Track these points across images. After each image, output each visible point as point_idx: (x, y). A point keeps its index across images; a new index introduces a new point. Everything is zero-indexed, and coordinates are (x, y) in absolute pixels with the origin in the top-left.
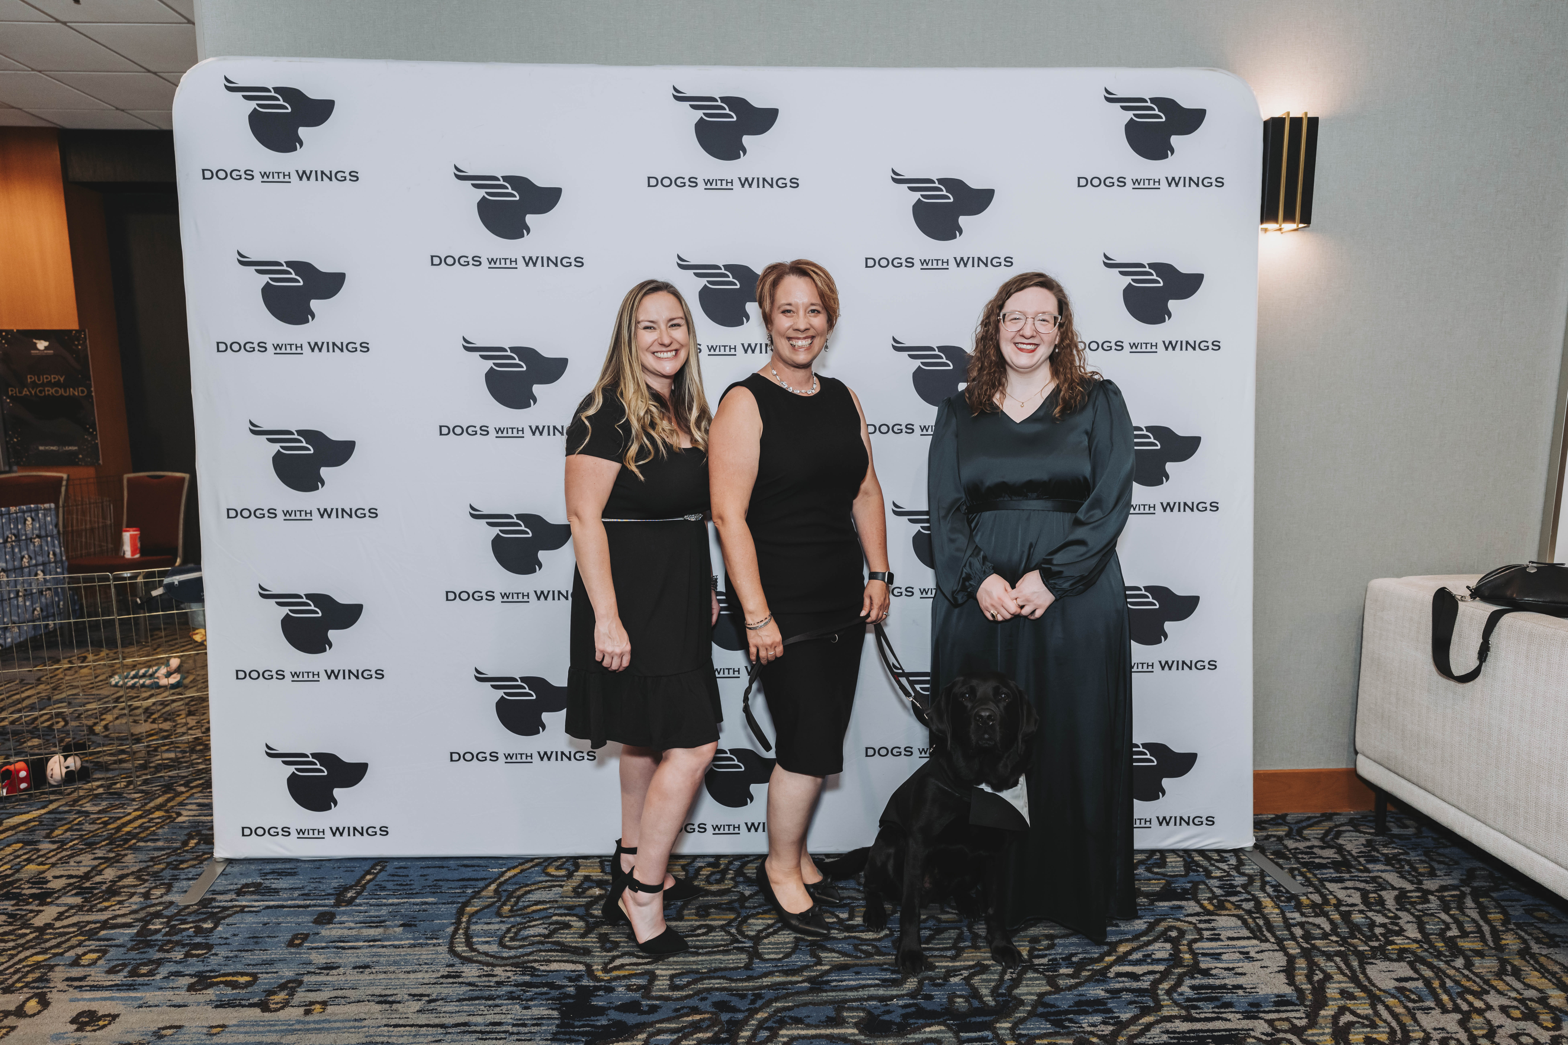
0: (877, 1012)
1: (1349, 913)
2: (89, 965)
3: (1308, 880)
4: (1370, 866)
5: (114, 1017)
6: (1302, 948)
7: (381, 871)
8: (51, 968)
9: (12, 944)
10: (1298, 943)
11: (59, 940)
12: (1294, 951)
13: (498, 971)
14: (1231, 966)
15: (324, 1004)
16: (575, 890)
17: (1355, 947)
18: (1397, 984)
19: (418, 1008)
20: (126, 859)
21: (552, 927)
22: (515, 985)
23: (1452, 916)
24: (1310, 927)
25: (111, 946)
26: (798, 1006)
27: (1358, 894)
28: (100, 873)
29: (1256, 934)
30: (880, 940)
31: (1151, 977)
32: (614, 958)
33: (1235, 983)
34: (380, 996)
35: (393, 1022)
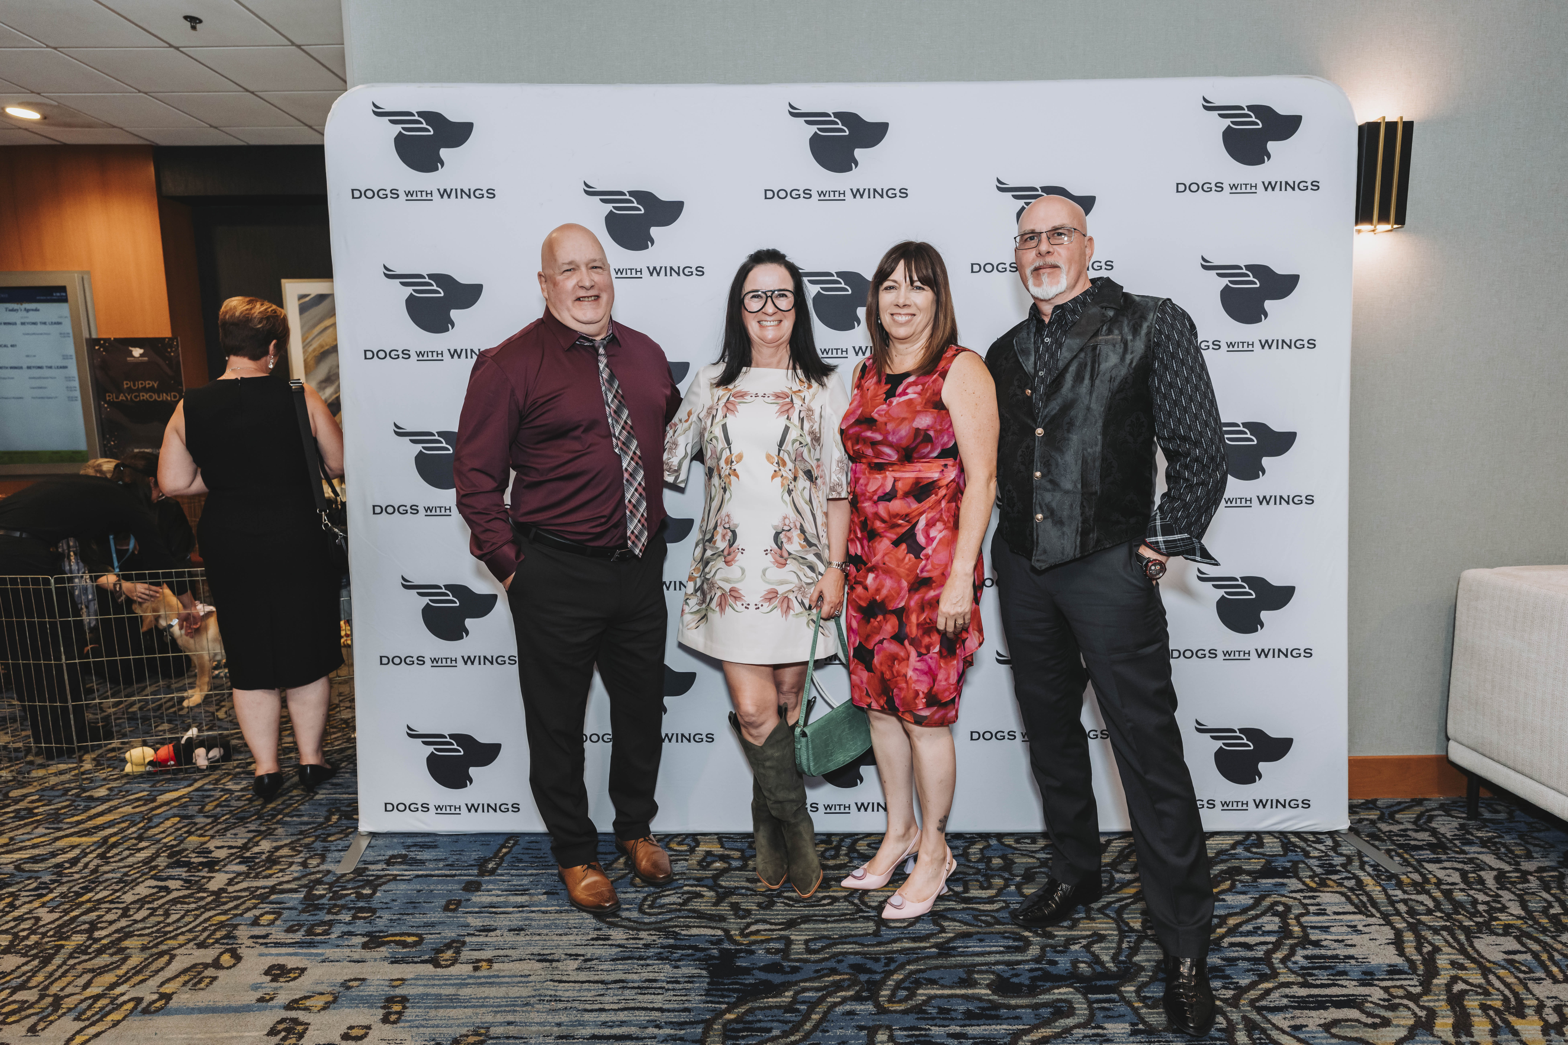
0: (1006, 975)
1: (1450, 891)
2: (268, 925)
3: (1405, 860)
4: (1466, 848)
5: (303, 970)
6: (1407, 922)
7: (514, 845)
8: (235, 927)
9: (193, 906)
10: (1403, 918)
11: (235, 903)
12: (1401, 925)
13: (643, 934)
14: (1340, 938)
15: (490, 961)
16: (699, 863)
17: (1460, 922)
18: (1506, 956)
19: (576, 966)
20: (276, 832)
21: (686, 896)
22: (661, 947)
23: (1553, 895)
24: (1414, 903)
25: (284, 909)
26: (930, 969)
27: (1457, 874)
28: (257, 844)
29: (1361, 909)
30: (997, 911)
31: (1264, 948)
32: (749, 925)
33: (1346, 954)
34: (539, 955)
35: (557, 978)
